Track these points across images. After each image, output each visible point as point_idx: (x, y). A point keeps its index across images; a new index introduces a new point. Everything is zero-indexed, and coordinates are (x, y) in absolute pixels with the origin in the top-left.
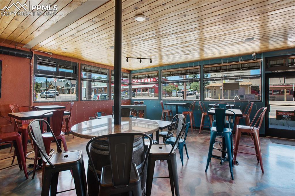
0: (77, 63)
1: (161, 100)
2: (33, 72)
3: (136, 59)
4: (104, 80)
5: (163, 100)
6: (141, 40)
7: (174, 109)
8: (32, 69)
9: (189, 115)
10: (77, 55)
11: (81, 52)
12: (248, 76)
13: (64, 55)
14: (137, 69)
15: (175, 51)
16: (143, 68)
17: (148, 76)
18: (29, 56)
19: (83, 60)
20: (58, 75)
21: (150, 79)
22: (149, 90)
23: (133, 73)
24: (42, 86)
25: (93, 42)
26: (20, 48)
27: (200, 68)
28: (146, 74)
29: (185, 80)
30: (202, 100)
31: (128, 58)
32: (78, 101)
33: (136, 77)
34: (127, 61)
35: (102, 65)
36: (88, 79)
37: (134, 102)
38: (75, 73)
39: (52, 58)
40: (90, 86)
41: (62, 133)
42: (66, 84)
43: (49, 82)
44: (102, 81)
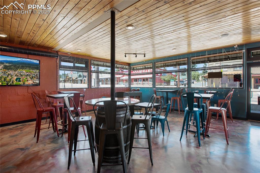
0: (87, 59)
1: (155, 87)
2: (58, 67)
3: (133, 54)
4: (109, 72)
5: (156, 88)
6: (134, 41)
7: (165, 95)
8: (58, 65)
9: (177, 100)
10: (88, 53)
11: (91, 51)
12: (231, 66)
13: (79, 54)
14: (135, 62)
15: (162, 47)
16: (140, 62)
17: (145, 68)
18: (56, 56)
19: (92, 57)
20: (74, 68)
21: (149, 70)
22: (149, 79)
23: (132, 65)
24: (61, 78)
25: (99, 44)
26: (50, 51)
27: (188, 60)
28: (143, 66)
29: (178, 70)
30: (189, 87)
31: (126, 54)
32: (89, 88)
33: (135, 68)
34: (125, 56)
35: (107, 59)
36: (96, 71)
37: (132, 89)
38: (86, 67)
39: (70, 57)
40: (98, 77)
41: (79, 108)
42: (79, 76)
43: (66, 74)
44: (106, 73)
